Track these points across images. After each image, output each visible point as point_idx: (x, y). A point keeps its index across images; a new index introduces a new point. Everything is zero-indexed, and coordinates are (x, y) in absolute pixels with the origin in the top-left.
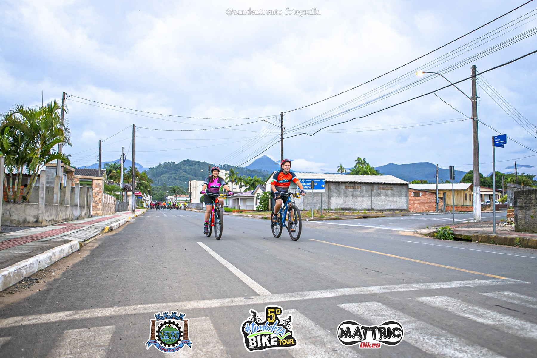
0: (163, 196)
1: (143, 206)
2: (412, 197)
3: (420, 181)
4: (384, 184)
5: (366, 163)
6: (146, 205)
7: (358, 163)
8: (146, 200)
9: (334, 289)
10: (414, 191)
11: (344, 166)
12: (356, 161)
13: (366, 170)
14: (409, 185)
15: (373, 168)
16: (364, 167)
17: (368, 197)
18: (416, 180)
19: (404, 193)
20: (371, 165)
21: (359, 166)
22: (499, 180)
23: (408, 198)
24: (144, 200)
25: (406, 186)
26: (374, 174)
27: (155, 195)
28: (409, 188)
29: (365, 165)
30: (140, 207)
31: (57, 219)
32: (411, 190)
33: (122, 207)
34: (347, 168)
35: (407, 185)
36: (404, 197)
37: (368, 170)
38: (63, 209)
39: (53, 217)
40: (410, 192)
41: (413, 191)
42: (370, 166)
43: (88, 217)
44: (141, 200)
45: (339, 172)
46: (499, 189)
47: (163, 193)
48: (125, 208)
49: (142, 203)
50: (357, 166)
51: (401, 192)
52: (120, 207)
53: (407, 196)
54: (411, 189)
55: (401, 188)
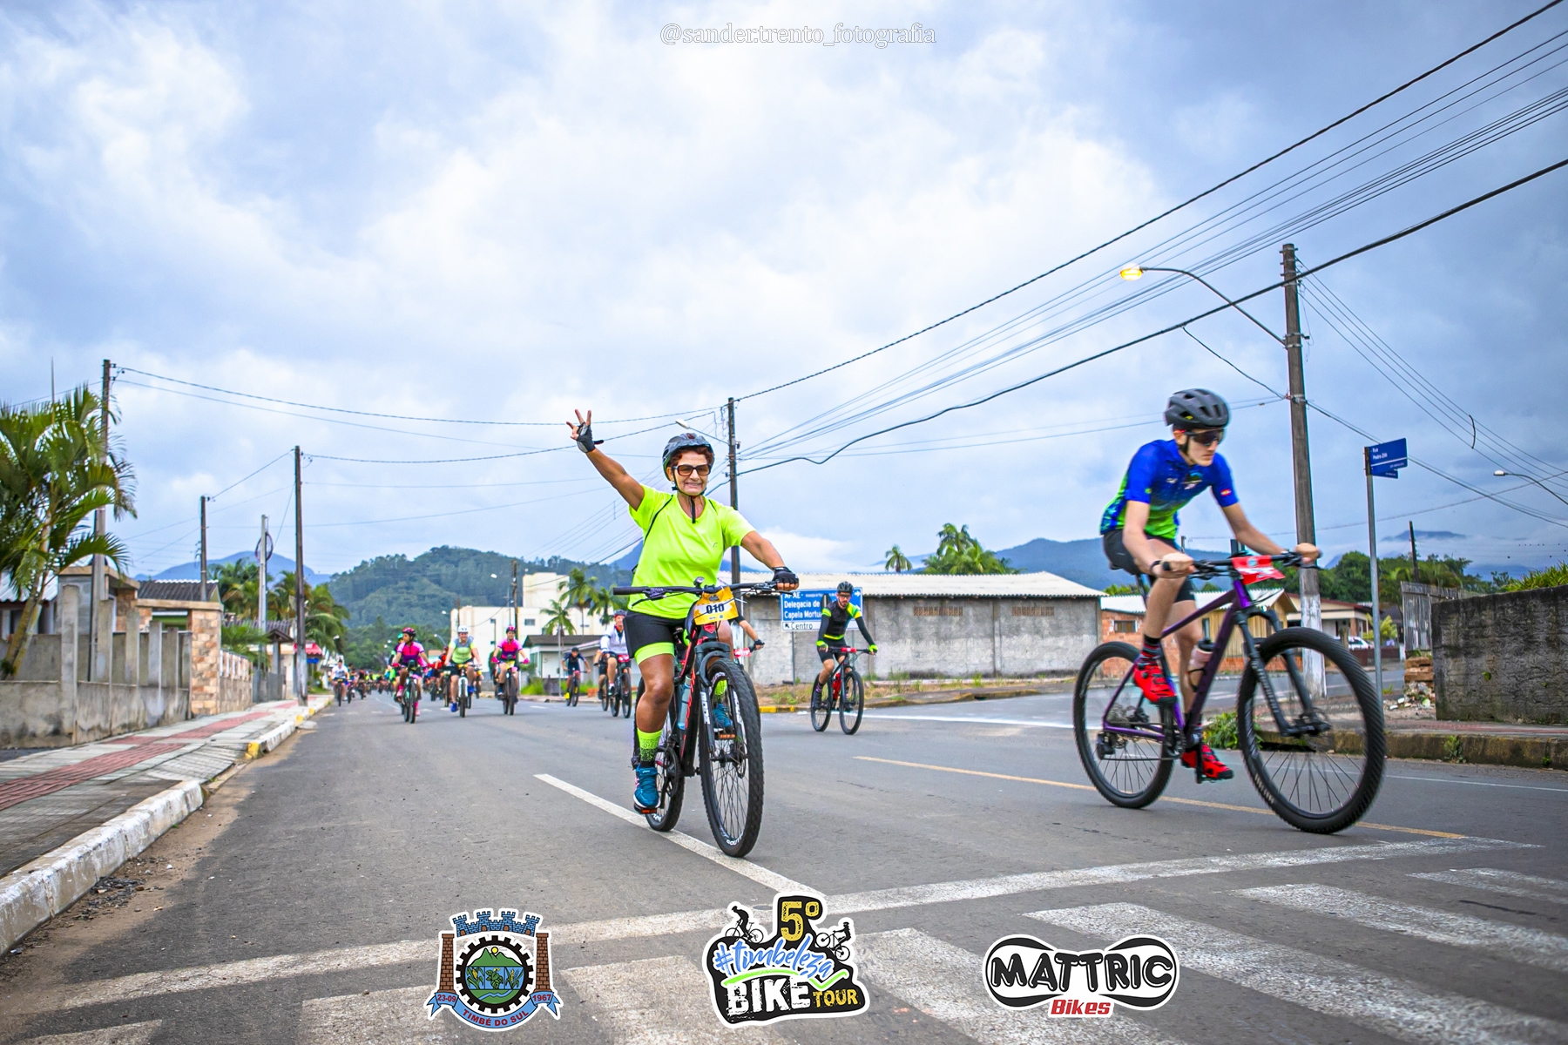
0: (376, 653)
1: (320, 686)
2: (1111, 634)
3: (1128, 588)
4: (1030, 598)
5: (971, 541)
6: (329, 683)
7: (944, 540)
8: (328, 668)
9: (995, 876)
10: (1118, 618)
11: (906, 552)
12: (940, 534)
13: (969, 559)
14: (1102, 600)
15: (990, 554)
16: (966, 551)
17: (981, 637)
18: (1116, 586)
19: (1087, 624)
20: (987, 545)
21: (949, 551)
22: (1363, 577)
23: (1101, 638)
24: (323, 667)
25: (1093, 603)
26: (994, 572)
27: (352, 653)
28: (1103, 607)
29: (968, 546)
30: (313, 690)
31: (108, 726)
32: (1109, 614)
33: (267, 686)
34: (915, 558)
35: (1096, 599)
36: (1090, 634)
37: (976, 560)
38: (121, 695)
39: (98, 720)
40: (1104, 621)
41: (1113, 618)
42: (981, 549)
43: (184, 717)
44: (315, 668)
45: (890, 569)
46: (1364, 604)
47: (376, 647)
48: (275, 691)
49: (317, 676)
50: (946, 548)
51: (1078, 619)
52: (264, 688)
53: (1096, 632)
54: (1107, 610)
55: (1078, 609)
